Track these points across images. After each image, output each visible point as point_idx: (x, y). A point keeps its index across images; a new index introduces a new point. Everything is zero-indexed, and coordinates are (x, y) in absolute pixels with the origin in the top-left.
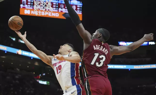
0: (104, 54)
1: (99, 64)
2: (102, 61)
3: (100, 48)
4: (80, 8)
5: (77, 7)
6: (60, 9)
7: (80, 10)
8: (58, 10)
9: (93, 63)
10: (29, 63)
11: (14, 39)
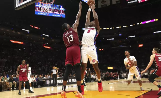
0: (70, 34)
1: (72, 40)
2: (72, 38)
3: (67, 34)
4: (64, 11)
5: (63, 11)
6: (55, 12)
7: (64, 13)
8: (54, 12)
9: (69, 42)
10: (40, 38)
11: (32, 26)
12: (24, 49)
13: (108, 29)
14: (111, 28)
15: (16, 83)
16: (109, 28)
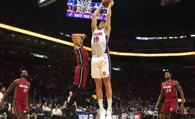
11: (62, 34)
12: (49, 66)
13: (177, 38)
14: (181, 37)
15: (36, 115)
16: (179, 37)
